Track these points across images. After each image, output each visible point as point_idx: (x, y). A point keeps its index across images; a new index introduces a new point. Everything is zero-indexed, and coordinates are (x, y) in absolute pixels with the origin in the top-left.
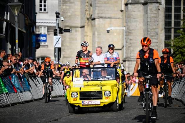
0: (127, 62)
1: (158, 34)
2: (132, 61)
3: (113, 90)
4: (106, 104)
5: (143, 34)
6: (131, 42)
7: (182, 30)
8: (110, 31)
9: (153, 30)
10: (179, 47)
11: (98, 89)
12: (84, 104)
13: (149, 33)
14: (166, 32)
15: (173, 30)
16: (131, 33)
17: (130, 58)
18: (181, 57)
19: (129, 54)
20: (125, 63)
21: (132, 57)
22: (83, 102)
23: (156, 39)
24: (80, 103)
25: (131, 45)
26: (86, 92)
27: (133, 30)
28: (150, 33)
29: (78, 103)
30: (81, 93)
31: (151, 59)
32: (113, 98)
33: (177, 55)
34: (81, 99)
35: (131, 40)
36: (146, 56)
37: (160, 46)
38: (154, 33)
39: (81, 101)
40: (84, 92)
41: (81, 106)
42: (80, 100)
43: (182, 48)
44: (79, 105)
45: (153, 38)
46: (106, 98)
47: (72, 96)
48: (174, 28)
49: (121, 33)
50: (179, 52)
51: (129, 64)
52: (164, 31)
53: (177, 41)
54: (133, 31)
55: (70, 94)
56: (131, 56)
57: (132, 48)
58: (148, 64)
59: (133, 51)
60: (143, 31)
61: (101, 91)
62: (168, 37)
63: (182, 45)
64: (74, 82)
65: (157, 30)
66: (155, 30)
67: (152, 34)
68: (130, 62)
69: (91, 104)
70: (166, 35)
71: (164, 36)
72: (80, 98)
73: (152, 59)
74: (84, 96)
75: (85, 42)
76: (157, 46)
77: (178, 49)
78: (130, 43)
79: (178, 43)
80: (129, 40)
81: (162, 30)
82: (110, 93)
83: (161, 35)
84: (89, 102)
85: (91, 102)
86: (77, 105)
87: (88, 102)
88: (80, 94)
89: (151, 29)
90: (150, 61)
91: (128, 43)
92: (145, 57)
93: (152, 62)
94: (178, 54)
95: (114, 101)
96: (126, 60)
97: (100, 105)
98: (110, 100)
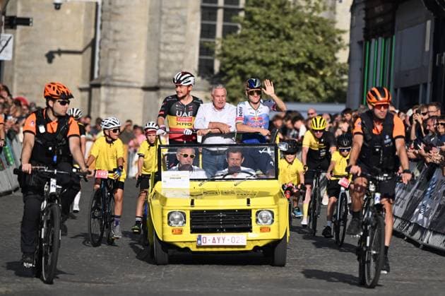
0: (103, 89)
1: (185, 23)
2: (115, 86)
3: (278, 208)
4: (261, 244)
5: (147, 21)
6: (118, 37)
7: (242, 14)
8: (62, 6)
9: (173, 12)
10: (237, 58)
11: (239, 204)
12: (203, 244)
13: (164, 17)
14: (203, 18)
15: (220, 13)
16: (117, 14)
17: (111, 78)
18: (240, 83)
19: (110, 68)
20: (100, 92)
21: (117, 78)
22: (199, 238)
23: (181, 34)
24: (191, 242)
25: (117, 46)
26: (208, 211)
27: (123, 6)
28: (167, 19)
29: (185, 242)
30: (193, 213)
31: (387, 137)
32: (279, 230)
33: (230, 78)
34: (193, 231)
35: (116, 32)
36: (377, 130)
37: (188, 53)
38: (177, 20)
39: (194, 237)
40: (202, 211)
41: (193, 248)
42: (191, 233)
43: (244, 62)
44: (187, 246)
45: (174, 30)
46: (262, 230)
47: (169, 223)
48: (225, 10)
49: (84, 11)
50: (236, 72)
51: (108, 94)
52: (198, 16)
53: (234, 44)
54: (121, 10)
55: (163, 217)
56: (113, 75)
57: (118, 54)
58: (380, 149)
59: (120, 60)
60: (147, 11)
61: (249, 212)
62: (207, 31)
63: (245, 53)
64: (165, 182)
65: (183, 13)
66: (179, 12)
67: (171, 22)
68: (112, 91)
69: (221, 244)
70: (202, 25)
71: (199, 28)
72: (191, 229)
73: (391, 137)
74: (203, 221)
75: (186, 73)
76: (182, 52)
77: (234, 64)
78: (115, 41)
79: (235, 48)
80: (111, 32)
81: (194, 12)
82: (273, 217)
83: (193, 23)
84: (216, 239)
85: (221, 240)
86: (183, 246)
87: (214, 239)
88: (191, 217)
89: (170, 9)
90: (386, 142)
91: (109, 39)
92: (374, 132)
93: (389, 143)
94: (235, 75)
95: (281, 238)
96: (103, 83)
97: (244, 247)
98: (273, 235)
